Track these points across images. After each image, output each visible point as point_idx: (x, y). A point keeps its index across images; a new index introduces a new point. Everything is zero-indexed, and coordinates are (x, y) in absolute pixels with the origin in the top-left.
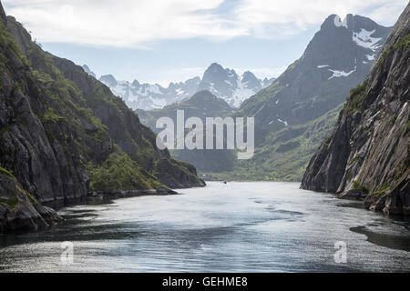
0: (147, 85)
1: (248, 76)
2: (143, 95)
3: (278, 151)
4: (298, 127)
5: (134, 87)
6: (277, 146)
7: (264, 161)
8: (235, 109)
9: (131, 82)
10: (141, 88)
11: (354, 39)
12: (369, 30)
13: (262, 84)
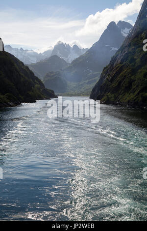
0: (27, 50)
1: (76, 47)
2: (25, 55)
3: (87, 84)
4: (96, 73)
5: (21, 51)
6: (87, 81)
7: (81, 88)
8: (69, 64)
9: (19, 49)
10: (24, 52)
11: (122, 32)
12: (129, 28)
13: (82, 51)
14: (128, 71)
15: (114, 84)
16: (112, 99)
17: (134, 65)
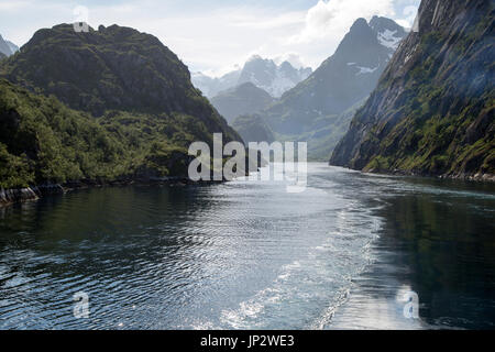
11: (380, 38)
13: (299, 73)
14: (410, 122)
15: (387, 142)
16: (386, 165)
17: (419, 113)
